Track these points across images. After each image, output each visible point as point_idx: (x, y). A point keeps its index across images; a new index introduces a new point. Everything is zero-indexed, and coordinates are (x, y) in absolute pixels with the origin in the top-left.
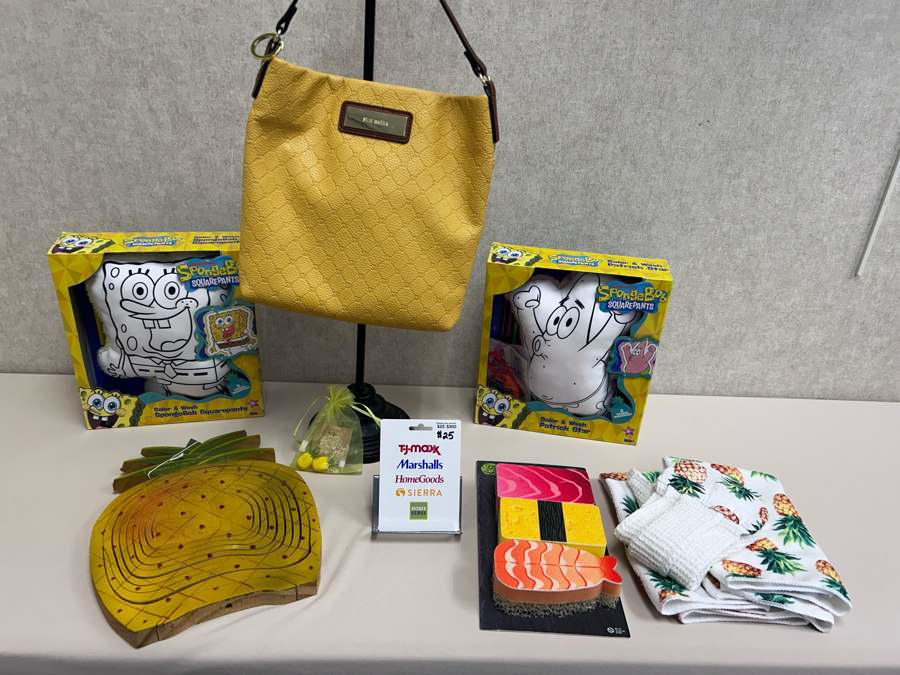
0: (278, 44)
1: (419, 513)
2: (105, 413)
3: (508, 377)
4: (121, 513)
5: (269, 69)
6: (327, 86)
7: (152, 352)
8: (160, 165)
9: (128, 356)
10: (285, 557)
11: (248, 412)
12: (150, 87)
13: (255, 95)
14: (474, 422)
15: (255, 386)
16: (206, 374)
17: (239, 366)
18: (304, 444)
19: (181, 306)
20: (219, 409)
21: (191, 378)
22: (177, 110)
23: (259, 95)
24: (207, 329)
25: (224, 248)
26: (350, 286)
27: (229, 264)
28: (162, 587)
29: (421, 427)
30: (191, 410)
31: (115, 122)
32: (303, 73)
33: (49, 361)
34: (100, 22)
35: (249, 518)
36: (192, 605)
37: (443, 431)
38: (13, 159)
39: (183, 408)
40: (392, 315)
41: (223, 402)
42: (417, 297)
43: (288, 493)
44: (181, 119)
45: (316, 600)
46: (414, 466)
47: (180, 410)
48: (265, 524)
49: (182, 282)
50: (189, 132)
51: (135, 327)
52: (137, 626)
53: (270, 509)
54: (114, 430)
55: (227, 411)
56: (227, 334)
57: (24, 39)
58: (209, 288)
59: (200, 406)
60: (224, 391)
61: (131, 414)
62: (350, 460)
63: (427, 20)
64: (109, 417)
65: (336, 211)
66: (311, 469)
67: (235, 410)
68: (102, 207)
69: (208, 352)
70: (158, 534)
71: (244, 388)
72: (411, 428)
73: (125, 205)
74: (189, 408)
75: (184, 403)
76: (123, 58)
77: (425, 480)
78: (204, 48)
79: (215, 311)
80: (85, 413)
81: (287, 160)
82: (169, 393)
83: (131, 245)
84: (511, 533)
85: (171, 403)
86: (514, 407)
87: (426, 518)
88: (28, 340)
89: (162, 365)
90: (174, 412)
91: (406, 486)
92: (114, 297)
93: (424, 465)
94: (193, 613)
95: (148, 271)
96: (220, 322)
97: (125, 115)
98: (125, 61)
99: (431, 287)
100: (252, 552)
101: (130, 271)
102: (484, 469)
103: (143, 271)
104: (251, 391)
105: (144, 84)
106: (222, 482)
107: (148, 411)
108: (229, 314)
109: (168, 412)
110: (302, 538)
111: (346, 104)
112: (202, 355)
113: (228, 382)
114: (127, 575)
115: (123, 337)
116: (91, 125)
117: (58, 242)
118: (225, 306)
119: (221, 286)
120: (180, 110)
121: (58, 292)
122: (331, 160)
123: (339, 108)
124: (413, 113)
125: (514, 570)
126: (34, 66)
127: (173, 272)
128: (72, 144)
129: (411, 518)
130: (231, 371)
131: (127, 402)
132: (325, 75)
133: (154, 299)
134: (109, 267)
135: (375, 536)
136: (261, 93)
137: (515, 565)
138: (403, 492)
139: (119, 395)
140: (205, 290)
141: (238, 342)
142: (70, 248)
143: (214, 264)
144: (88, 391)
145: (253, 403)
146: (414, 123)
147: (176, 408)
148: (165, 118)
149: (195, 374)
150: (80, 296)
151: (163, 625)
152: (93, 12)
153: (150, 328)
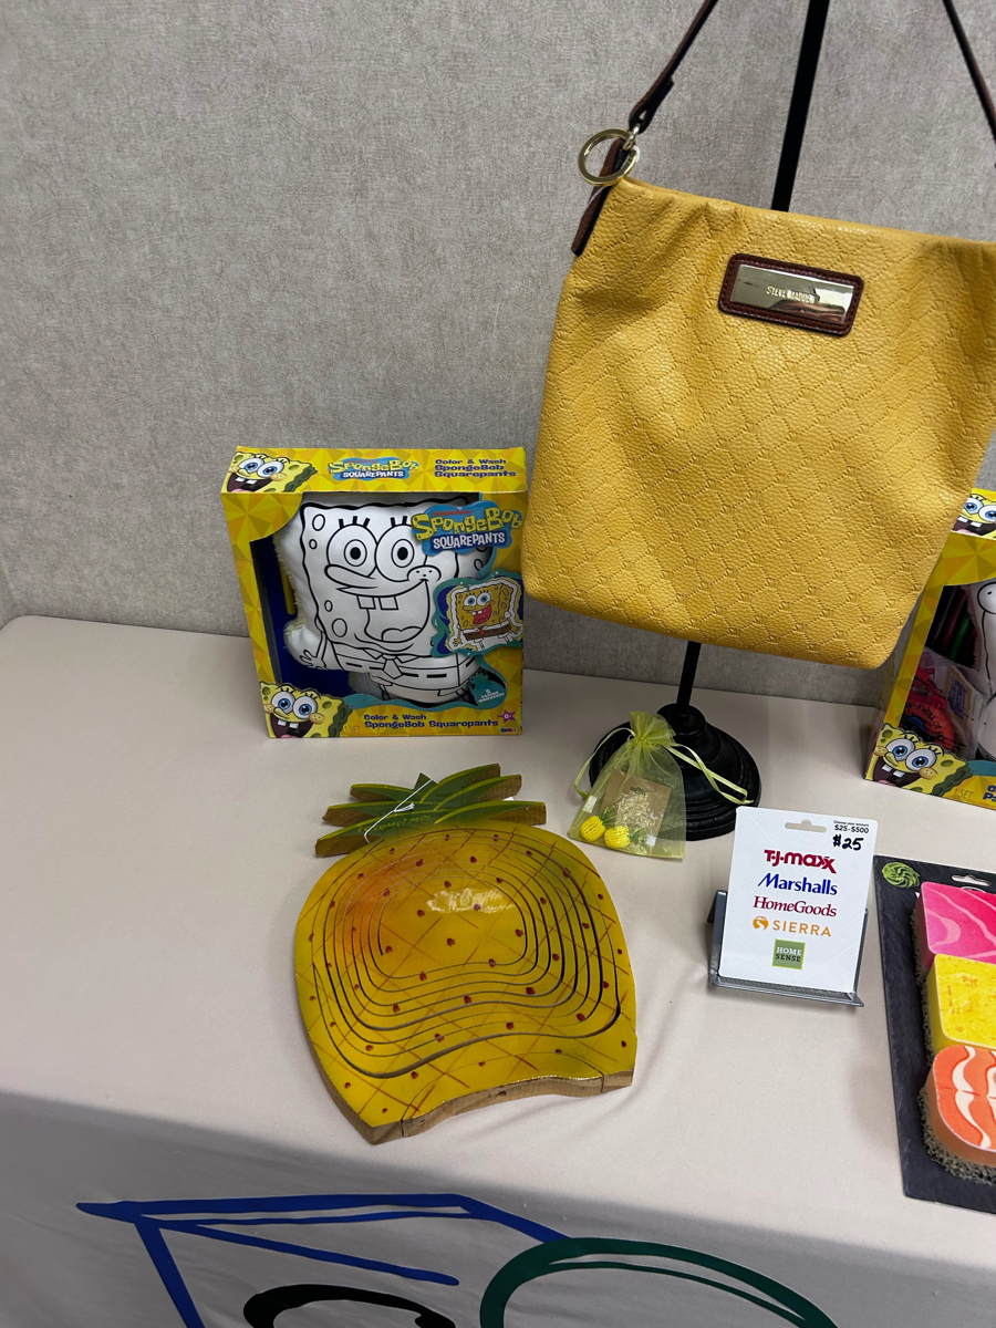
0: (631, 153)
1: (788, 957)
2: (295, 719)
3: (936, 713)
4: (332, 904)
5: (609, 202)
6: (703, 223)
7: (367, 641)
8: (379, 327)
9: (332, 643)
10: (581, 1018)
11: (499, 727)
12: (372, 196)
13: (579, 248)
14: (864, 777)
15: (512, 694)
16: (444, 676)
17: (493, 666)
18: (592, 801)
19: (415, 577)
20: (457, 721)
21: (423, 681)
22: (412, 236)
23: (586, 251)
24: (452, 614)
25: (485, 487)
26: (709, 587)
27: (491, 513)
28: (403, 1051)
29: (806, 826)
30: (416, 721)
31: (312, 256)
32: (666, 206)
33: (207, 614)
34: (295, 83)
35: (518, 933)
36: (450, 1090)
37: (844, 835)
38: (158, 315)
39: (405, 717)
40: (777, 639)
41: (464, 713)
42: (828, 613)
43: (575, 893)
44: (418, 251)
45: (631, 1098)
46: (787, 885)
47: (401, 720)
48: (543, 948)
49: (418, 542)
50: (428, 273)
51: (345, 605)
52: (375, 1118)
53: (550, 921)
54: (306, 740)
55: (468, 724)
56: (479, 620)
57: (173, 114)
58: (457, 551)
59: (430, 716)
60: (467, 696)
61: (331, 721)
62: (663, 835)
63: (883, 59)
64: (300, 723)
65: (700, 459)
66: (601, 842)
67: (480, 724)
68: (288, 392)
69: (450, 645)
70: (389, 949)
71: (496, 695)
72: (788, 826)
73: (323, 390)
74: (414, 718)
75: (407, 711)
76: (329, 146)
77: (805, 909)
78: (464, 126)
79: (464, 586)
80: (268, 716)
81: (620, 363)
82: (385, 696)
83: (341, 476)
84: (960, 1030)
85: (389, 710)
86: (943, 764)
87: (799, 967)
88: (178, 583)
89: (381, 660)
90: (392, 721)
91: (771, 915)
92: (316, 561)
93: (804, 885)
94: (451, 1103)
95: (367, 520)
96: (471, 601)
97: (330, 244)
98: (333, 150)
99: (855, 597)
100: (530, 1001)
101: (341, 521)
102: (887, 872)
103: (361, 521)
104: (506, 700)
105: (360, 191)
106: (473, 860)
107: (354, 719)
108: (486, 590)
109: (384, 721)
110: (603, 985)
111: (736, 261)
112: (441, 649)
113: (473, 686)
114: (351, 1020)
115: (326, 617)
116: (275, 262)
117: (233, 468)
118: (480, 579)
119: (476, 547)
120: (417, 237)
121: (235, 547)
122: (700, 364)
123: (723, 266)
124: (865, 276)
125: (972, 1107)
126: (190, 162)
127: (404, 523)
128: (246, 292)
129: (775, 964)
130: (481, 671)
131: (326, 705)
132: (701, 201)
133: (376, 567)
134: (310, 512)
135: (714, 984)
136: (589, 247)
137: (971, 1097)
138: (765, 924)
139: (315, 695)
140: (452, 554)
141: (494, 630)
142: (253, 479)
143: (469, 513)
144: (273, 688)
145: (506, 716)
146: (863, 297)
147: (395, 717)
148: (392, 250)
149: (429, 676)
150: (266, 555)
151: (411, 1120)
152: (283, 63)
153: (367, 609)
